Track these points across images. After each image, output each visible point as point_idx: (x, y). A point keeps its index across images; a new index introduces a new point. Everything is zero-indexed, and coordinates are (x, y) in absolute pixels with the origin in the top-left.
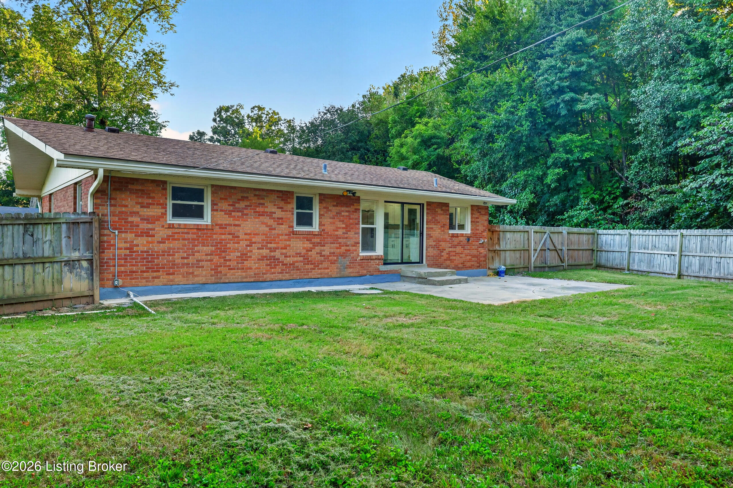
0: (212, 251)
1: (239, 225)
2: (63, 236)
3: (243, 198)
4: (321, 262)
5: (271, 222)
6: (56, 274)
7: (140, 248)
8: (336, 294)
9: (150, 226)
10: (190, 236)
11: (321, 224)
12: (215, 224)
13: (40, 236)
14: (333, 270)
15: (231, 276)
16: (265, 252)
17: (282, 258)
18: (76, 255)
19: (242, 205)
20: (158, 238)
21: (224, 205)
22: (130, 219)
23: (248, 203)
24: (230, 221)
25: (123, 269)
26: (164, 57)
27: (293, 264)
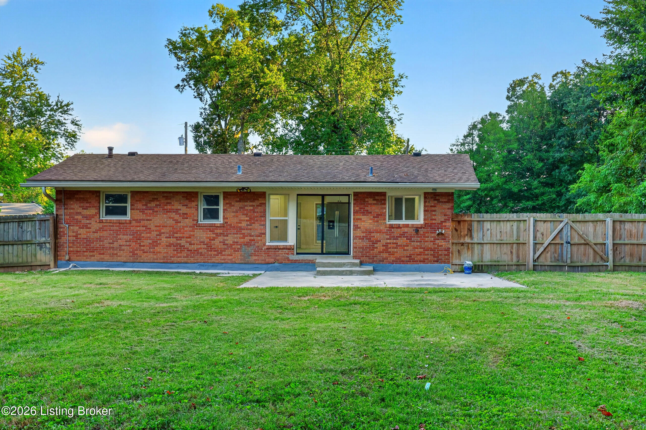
0: (130, 239)
1: (151, 220)
2: (37, 228)
3: (154, 200)
4: (225, 250)
5: (177, 217)
6: (33, 251)
7: (82, 236)
9: (88, 221)
10: (115, 228)
11: (224, 218)
12: (133, 219)
13: (26, 229)
14: (238, 257)
15: (145, 257)
16: (172, 240)
17: (187, 245)
18: (43, 239)
19: (153, 204)
20: (93, 229)
21: (139, 206)
22: (76, 217)
23: (158, 203)
24: (144, 217)
25: (72, 249)
27: (197, 250)
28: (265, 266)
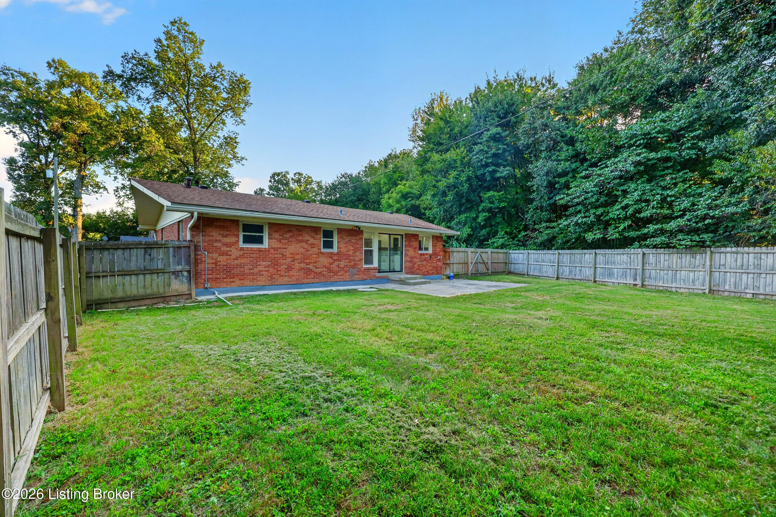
0: (269, 265)
1: (286, 248)
2: (171, 255)
3: (289, 231)
4: (339, 271)
5: (306, 246)
6: (166, 280)
7: (222, 263)
8: (349, 291)
9: (228, 249)
10: (255, 255)
11: (338, 248)
12: (270, 247)
13: (155, 256)
14: (347, 276)
15: (281, 280)
16: (303, 265)
17: (314, 269)
18: (179, 268)
19: (288, 235)
20: (233, 256)
21: (276, 235)
22: (215, 245)
23: (292, 234)
24: (280, 245)
25: (210, 276)
26: (237, 140)
27: (321, 273)
28: (362, 282)
